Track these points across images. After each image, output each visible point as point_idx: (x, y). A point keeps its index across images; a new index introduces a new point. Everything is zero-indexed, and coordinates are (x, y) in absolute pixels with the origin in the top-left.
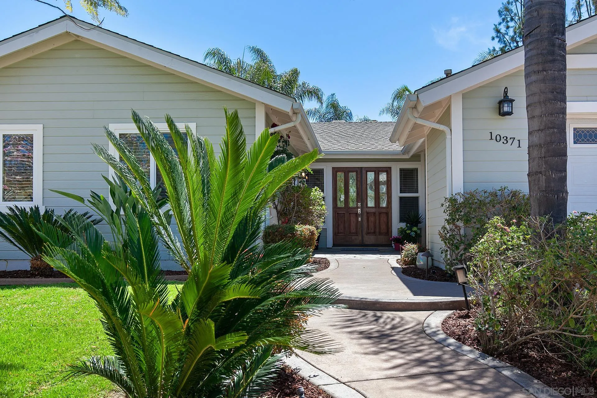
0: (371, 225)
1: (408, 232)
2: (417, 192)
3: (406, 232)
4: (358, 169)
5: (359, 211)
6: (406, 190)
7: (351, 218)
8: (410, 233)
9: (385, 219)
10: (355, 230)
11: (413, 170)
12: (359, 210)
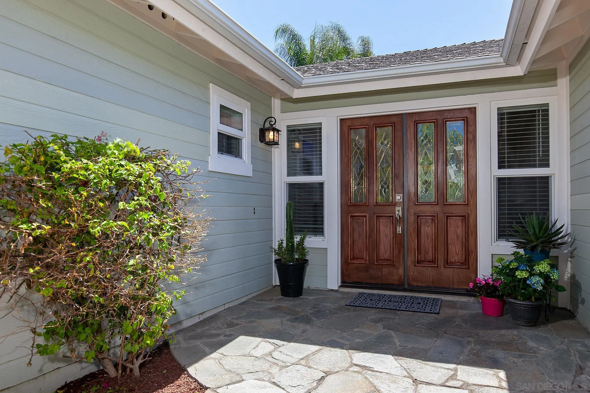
0: (427, 243)
1: (521, 274)
2: (545, 163)
3: (514, 276)
4: (395, 119)
5: (397, 213)
6: (514, 162)
7: (381, 228)
8: (525, 279)
9: (460, 231)
10: (388, 252)
11: (534, 111)
12: (397, 209)
